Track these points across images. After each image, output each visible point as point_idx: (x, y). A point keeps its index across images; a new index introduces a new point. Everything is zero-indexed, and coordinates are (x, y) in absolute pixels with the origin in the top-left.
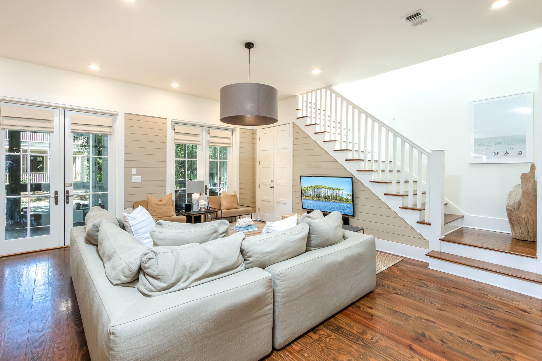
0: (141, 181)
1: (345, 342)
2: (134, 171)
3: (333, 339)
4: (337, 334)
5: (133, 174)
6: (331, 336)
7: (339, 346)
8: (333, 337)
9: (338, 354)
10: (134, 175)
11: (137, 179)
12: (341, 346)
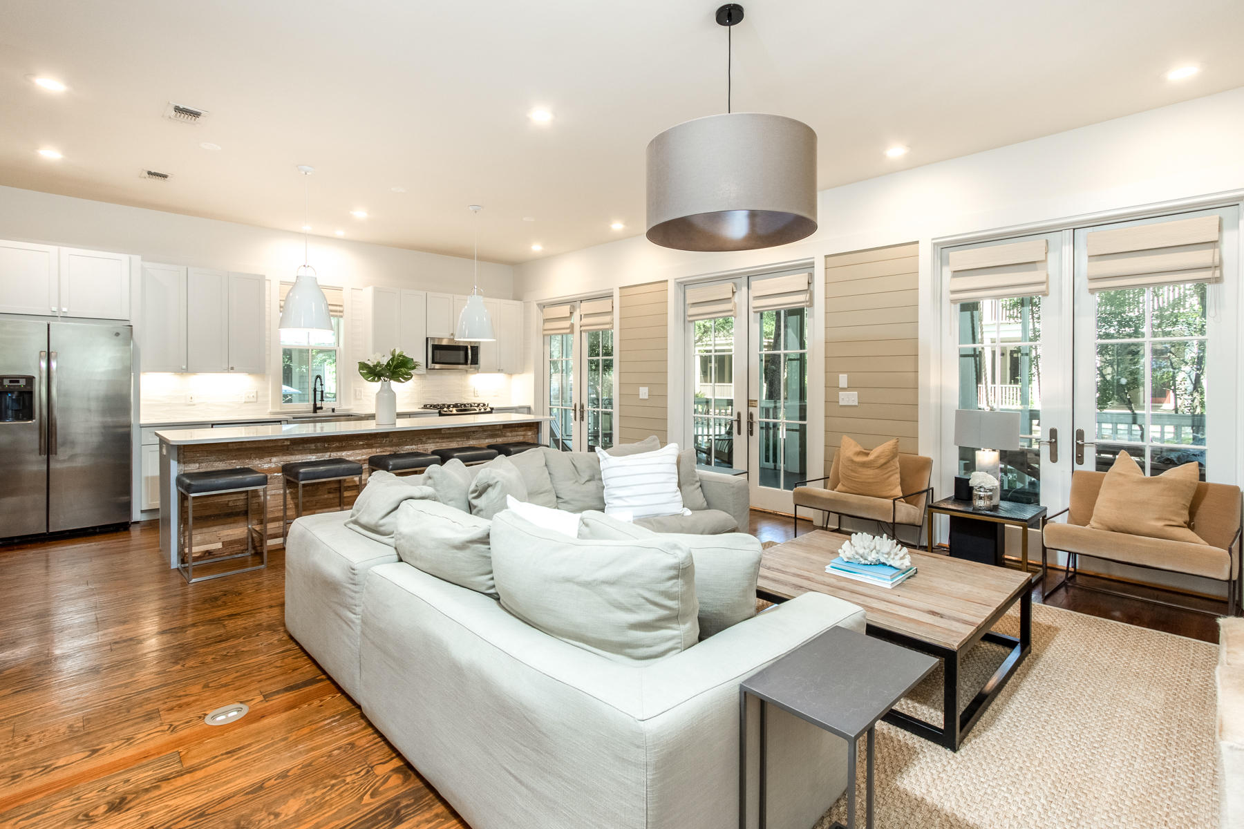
0: (857, 404)
1: (339, 819)
2: (843, 380)
3: (361, 798)
4: (374, 810)
5: (840, 386)
6: (372, 796)
7: (332, 805)
8: (367, 798)
9: (307, 800)
10: (843, 389)
11: (849, 398)
12: (328, 810)
